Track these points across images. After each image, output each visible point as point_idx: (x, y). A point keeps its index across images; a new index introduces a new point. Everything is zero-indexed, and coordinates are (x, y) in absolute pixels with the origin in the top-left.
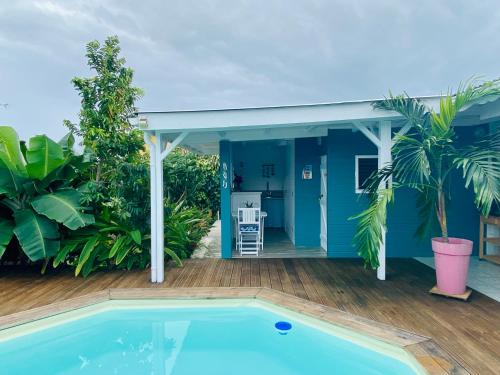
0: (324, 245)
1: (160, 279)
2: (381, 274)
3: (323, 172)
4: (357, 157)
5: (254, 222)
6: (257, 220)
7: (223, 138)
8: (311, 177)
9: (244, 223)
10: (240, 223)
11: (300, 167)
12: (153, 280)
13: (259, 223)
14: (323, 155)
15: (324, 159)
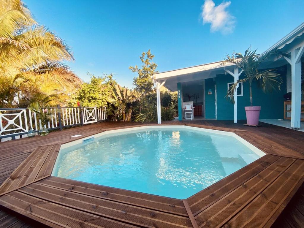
0: (216, 117)
1: (160, 123)
2: (236, 121)
3: (216, 91)
4: (228, 84)
5: (190, 109)
6: (191, 109)
7: (178, 82)
8: (211, 94)
9: (187, 110)
10: (185, 110)
11: (207, 90)
12: (158, 123)
13: (192, 110)
14: (215, 85)
15: (216, 86)
